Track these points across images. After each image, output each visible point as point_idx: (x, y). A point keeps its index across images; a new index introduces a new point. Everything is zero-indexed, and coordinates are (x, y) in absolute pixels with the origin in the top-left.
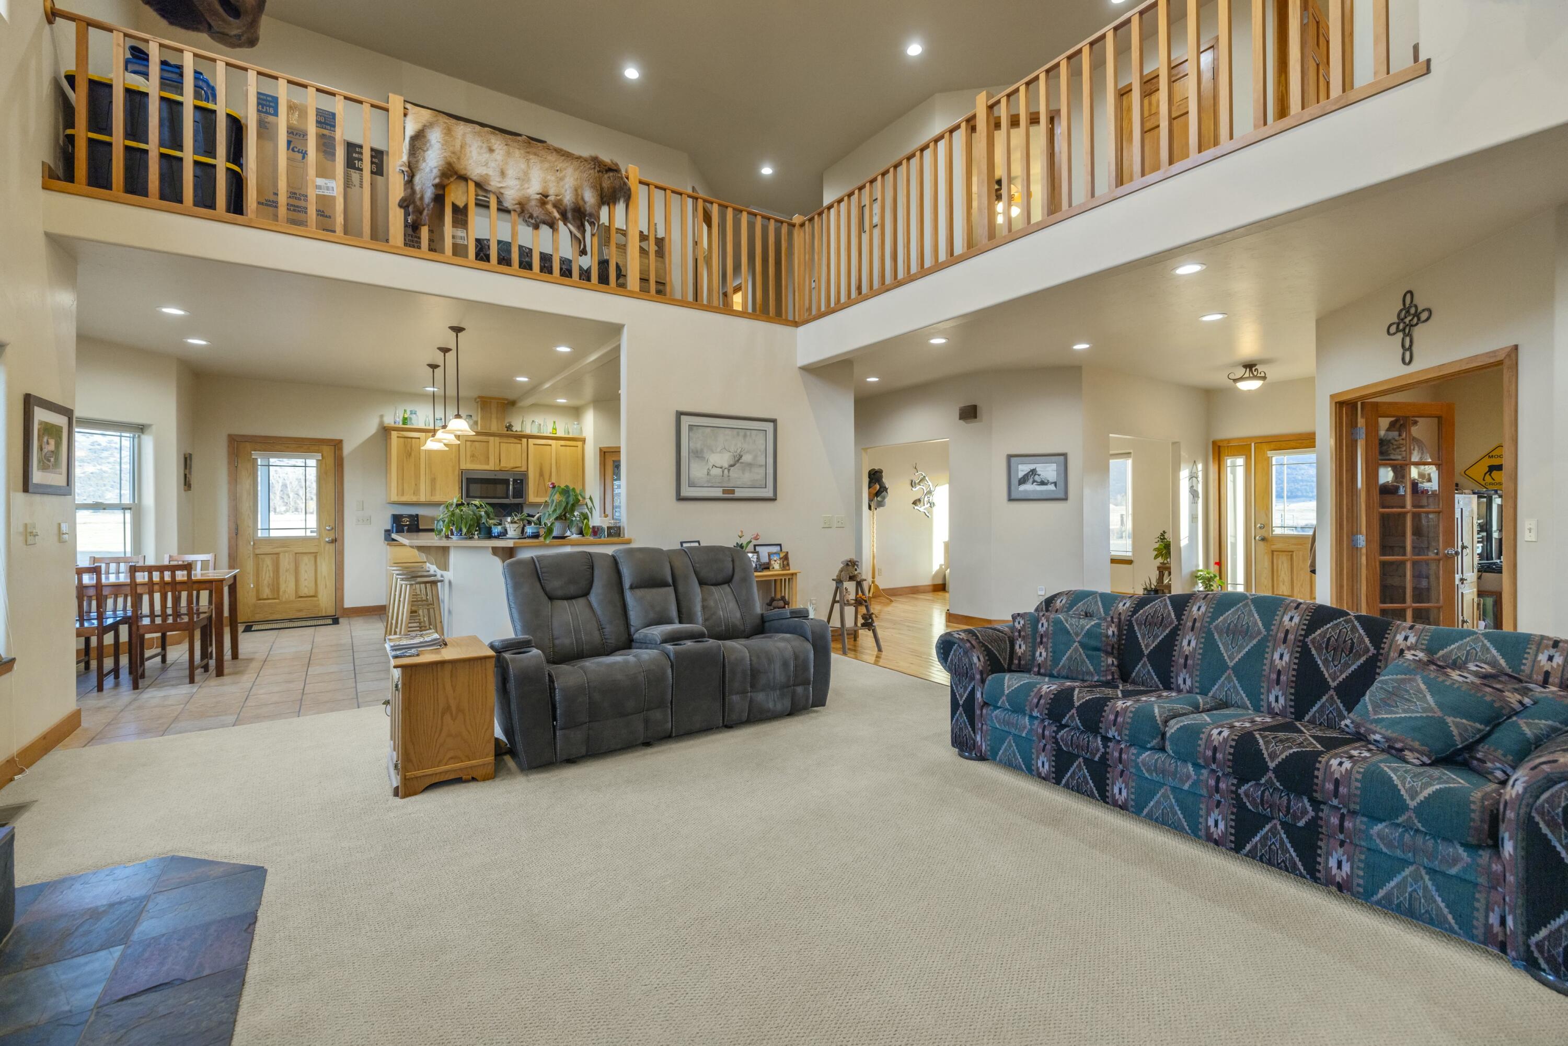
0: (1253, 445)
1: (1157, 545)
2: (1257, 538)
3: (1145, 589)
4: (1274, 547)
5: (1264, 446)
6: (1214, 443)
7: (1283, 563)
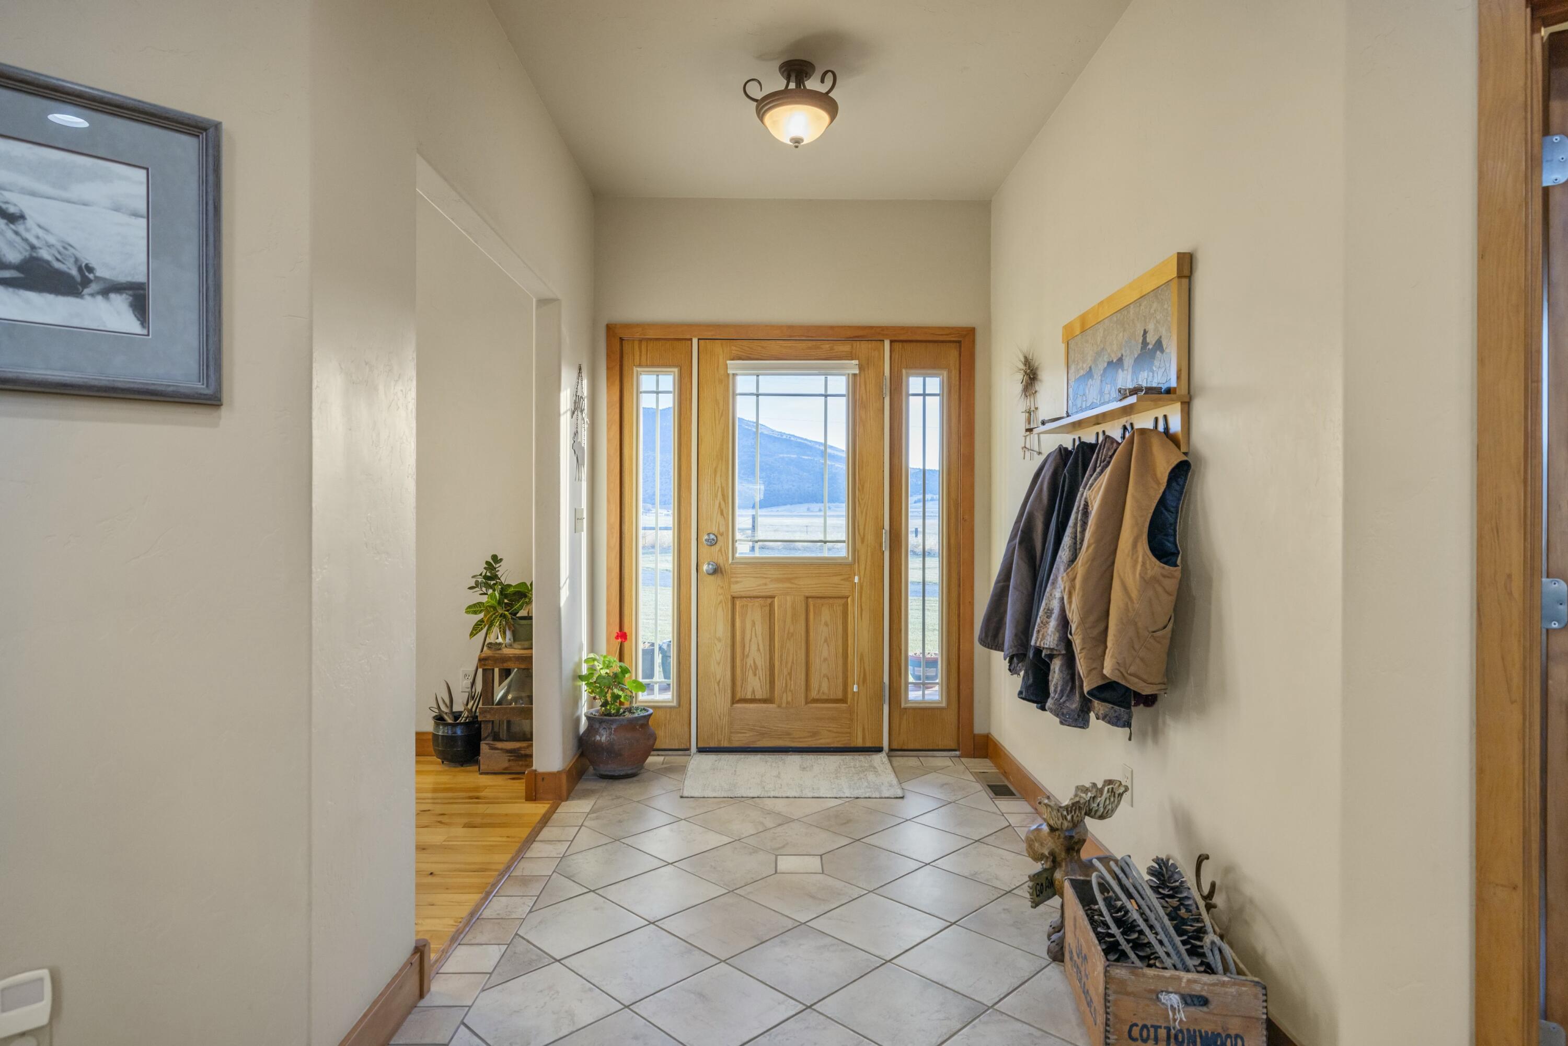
0: (695, 341)
1: (477, 597)
2: (705, 567)
3: (439, 719)
4: (737, 589)
5: (717, 347)
6: (611, 329)
7: (754, 624)
